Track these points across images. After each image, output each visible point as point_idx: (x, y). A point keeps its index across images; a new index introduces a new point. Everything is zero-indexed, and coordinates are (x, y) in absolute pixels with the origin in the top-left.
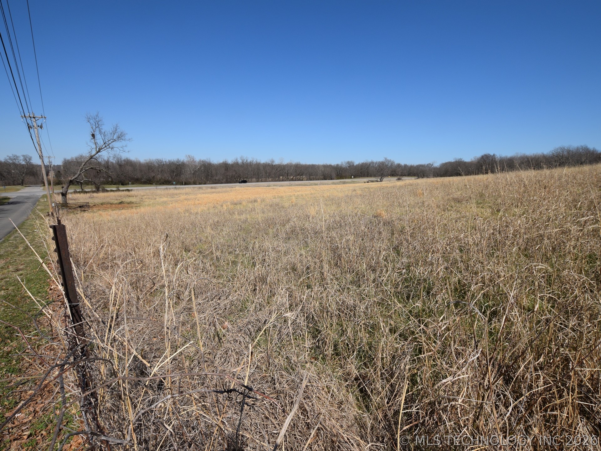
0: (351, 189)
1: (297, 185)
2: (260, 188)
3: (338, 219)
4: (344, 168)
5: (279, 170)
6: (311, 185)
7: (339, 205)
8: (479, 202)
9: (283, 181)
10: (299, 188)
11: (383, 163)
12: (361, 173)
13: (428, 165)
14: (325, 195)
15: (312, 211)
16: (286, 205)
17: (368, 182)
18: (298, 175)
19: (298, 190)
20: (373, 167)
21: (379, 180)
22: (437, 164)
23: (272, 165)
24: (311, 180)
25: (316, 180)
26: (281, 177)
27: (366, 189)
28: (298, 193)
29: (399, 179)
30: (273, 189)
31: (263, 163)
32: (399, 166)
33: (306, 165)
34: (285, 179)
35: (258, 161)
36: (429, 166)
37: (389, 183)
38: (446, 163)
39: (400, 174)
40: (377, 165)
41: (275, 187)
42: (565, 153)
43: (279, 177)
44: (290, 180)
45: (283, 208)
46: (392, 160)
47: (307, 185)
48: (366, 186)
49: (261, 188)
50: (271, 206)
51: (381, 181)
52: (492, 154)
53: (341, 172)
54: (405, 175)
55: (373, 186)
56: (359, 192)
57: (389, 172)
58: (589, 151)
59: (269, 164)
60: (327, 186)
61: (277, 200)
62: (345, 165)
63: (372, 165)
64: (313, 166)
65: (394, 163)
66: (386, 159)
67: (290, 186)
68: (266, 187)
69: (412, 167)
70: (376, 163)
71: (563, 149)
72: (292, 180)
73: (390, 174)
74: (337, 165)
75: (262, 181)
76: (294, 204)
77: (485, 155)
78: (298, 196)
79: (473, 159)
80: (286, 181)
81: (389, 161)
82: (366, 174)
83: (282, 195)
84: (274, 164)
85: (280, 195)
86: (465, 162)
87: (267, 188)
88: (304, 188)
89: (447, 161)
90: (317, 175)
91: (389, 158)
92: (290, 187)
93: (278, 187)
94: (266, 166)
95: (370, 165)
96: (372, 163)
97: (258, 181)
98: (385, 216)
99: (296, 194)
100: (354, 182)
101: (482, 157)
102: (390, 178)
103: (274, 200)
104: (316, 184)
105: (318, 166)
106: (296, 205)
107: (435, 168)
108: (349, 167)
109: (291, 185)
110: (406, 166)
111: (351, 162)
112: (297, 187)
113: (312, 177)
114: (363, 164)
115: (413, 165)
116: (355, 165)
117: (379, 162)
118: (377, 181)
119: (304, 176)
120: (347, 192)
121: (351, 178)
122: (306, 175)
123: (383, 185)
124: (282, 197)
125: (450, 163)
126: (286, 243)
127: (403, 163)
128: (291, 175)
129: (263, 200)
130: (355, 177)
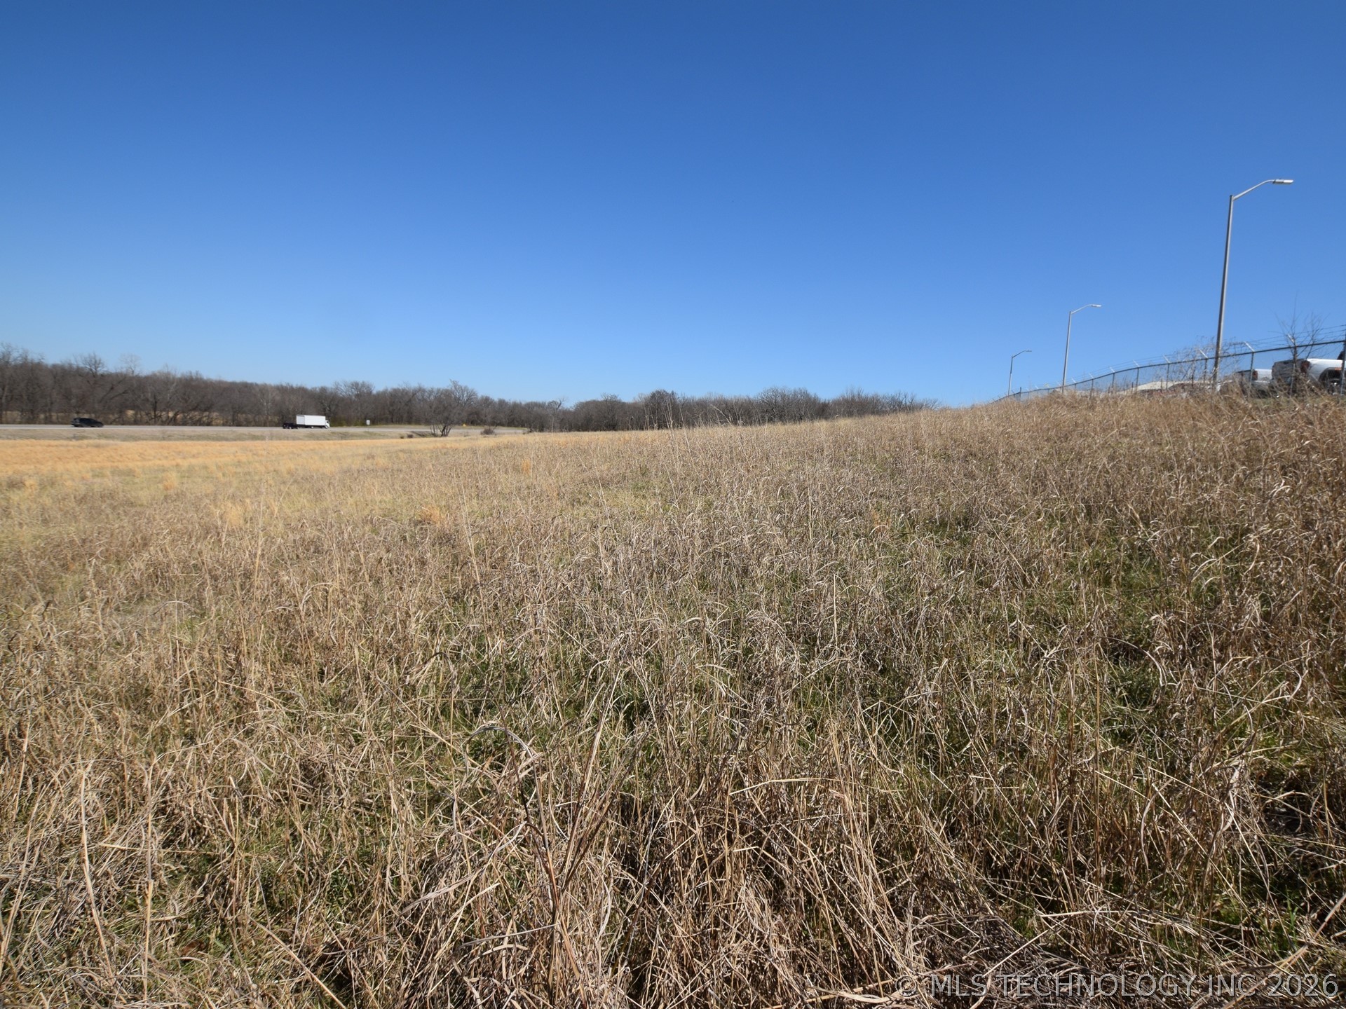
0: (361, 451)
1: (191, 438)
2: (42, 442)
3: (311, 533)
4: (343, 399)
5: (120, 389)
6: (239, 438)
7: (317, 495)
8: (640, 485)
9: (136, 422)
10: (197, 446)
11: (447, 394)
12: (391, 413)
13: (550, 403)
14: (283, 469)
15: (234, 515)
16: (144, 496)
17: (410, 436)
18: (194, 409)
19: (195, 451)
20: (424, 400)
21: (439, 432)
22: (570, 404)
23: (94, 375)
24: (239, 425)
25: (257, 424)
26: (130, 413)
27: (401, 454)
28: (194, 461)
29: (487, 432)
30: (98, 446)
31: (54, 366)
32: (487, 401)
33: (221, 382)
34: (146, 418)
35: (34, 356)
36: (553, 406)
37: (464, 439)
38: (588, 404)
39: (489, 420)
40: (432, 398)
41: (103, 442)
42: (779, 399)
43: (121, 412)
44: (163, 423)
45: (132, 504)
46: (470, 387)
47: (227, 440)
48: (405, 447)
49: (47, 442)
50: (82, 500)
51: (444, 435)
52: (669, 391)
53: (333, 408)
54: (502, 424)
55: (419, 447)
56: (382, 461)
57: (464, 414)
58: (810, 399)
59: (78, 368)
60: (291, 443)
61: (109, 483)
62: (344, 391)
63: (419, 394)
64: (246, 388)
65: (475, 394)
66: (455, 384)
67: (164, 439)
68: (68, 439)
69: (516, 406)
70: (431, 392)
71: (775, 392)
72: (173, 422)
73: (465, 419)
74: (323, 390)
75: (48, 421)
76: (171, 492)
77: (658, 392)
78: (189, 473)
79: (638, 399)
80: (147, 423)
81: (463, 390)
82: (405, 416)
83: (131, 465)
84: (101, 370)
85: (121, 466)
86: (624, 404)
87: (74, 442)
88: (216, 446)
89: (588, 400)
90: (259, 412)
91: (462, 383)
92: (164, 443)
93: (119, 442)
94: (62, 374)
95: (414, 394)
96: (421, 390)
97: (31, 420)
98: (442, 521)
99: (185, 464)
100: (372, 436)
101: (653, 396)
102: (465, 429)
103: (97, 480)
104: (254, 438)
105: (264, 389)
106: (180, 496)
107: (566, 412)
108: (357, 396)
109: (169, 438)
110: (502, 403)
111: (363, 385)
112: (189, 442)
113: (241, 417)
114: (396, 391)
115: (518, 401)
116: (374, 392)
117: (439, 390)
118: (434, 435)
119: (215, 415)
120: (349, 461)
121: (364, 424)
122: (221, 410)
123: (448, 446)
124: (131, 473)
125: (595, 403)
126: (130, 612)
127: (495, 396)
128: (169, 407)
129: (48, 483)
130: (374, 423)
